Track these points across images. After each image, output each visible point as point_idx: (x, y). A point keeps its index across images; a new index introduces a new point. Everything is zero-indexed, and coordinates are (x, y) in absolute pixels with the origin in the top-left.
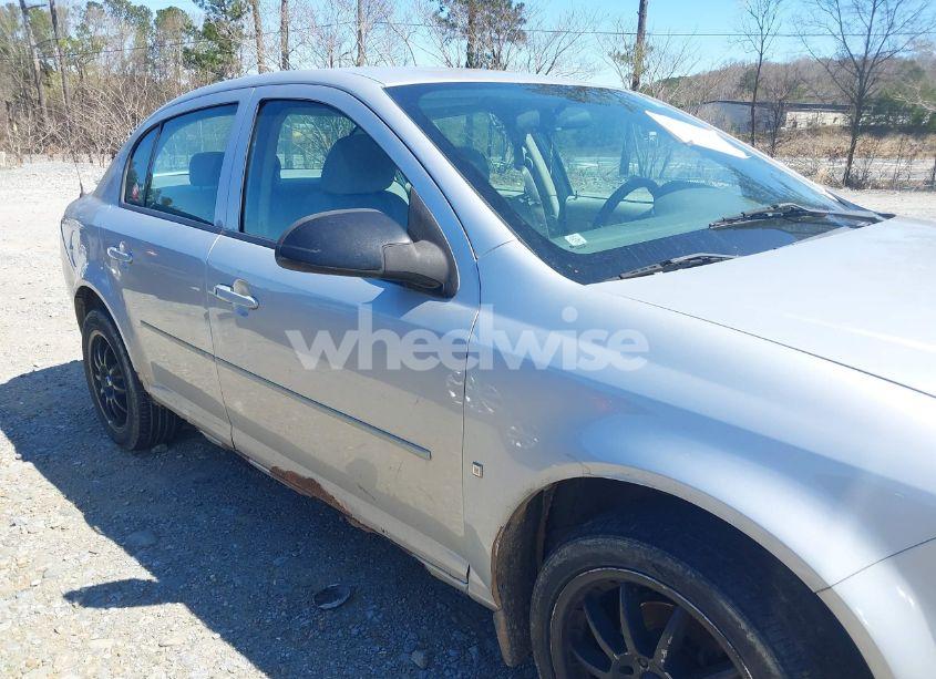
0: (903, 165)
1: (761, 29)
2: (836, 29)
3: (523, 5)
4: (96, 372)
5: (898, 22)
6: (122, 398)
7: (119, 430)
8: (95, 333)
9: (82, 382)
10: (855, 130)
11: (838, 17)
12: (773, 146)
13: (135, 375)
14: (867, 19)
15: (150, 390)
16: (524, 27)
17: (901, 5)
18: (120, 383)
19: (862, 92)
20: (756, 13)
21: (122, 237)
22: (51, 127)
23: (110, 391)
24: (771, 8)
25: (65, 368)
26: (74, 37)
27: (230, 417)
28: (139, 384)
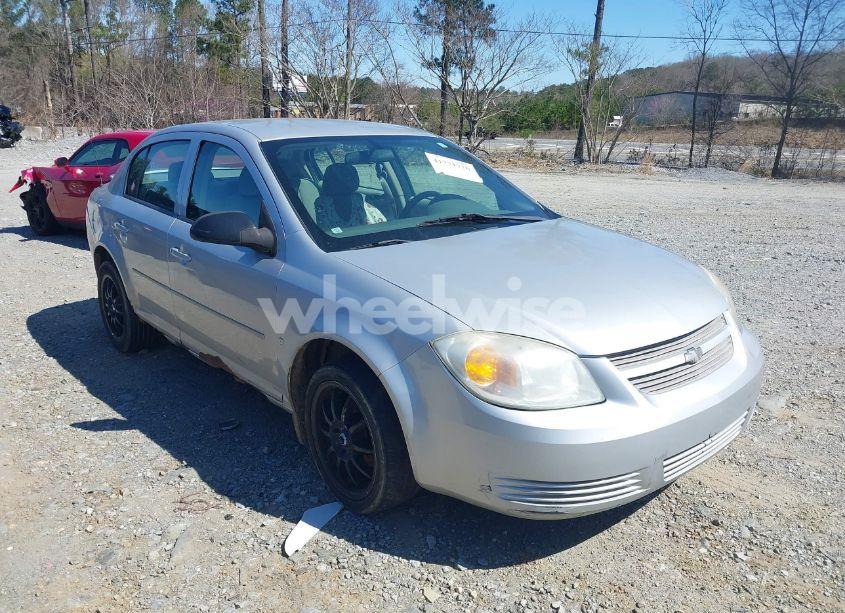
0: (827, 156)
1: (704, 31)
2: (771, 33)
3: (493, 6)
4: (105, 301)
5: (828, 28)
6: (121, 318)
7: (119, 339)
8: (106, 276)
9: (97, 312)
10: (786, 123)
11: (773, 23)
12: (711, 136)
13: (128, 302)
14: (800, 25)
15: (137, 312)
16: (493, 26)
17: (832, 13)
18: (120, 308)
19: (793, 89)
20: (700, 17)
21: (124, 217)
22: (81, 106)
23: (113, 314)
24: (714, 13)
25: (86, 303)
26: (104, 23)
27: (180, 325)
28: (131, 308)
